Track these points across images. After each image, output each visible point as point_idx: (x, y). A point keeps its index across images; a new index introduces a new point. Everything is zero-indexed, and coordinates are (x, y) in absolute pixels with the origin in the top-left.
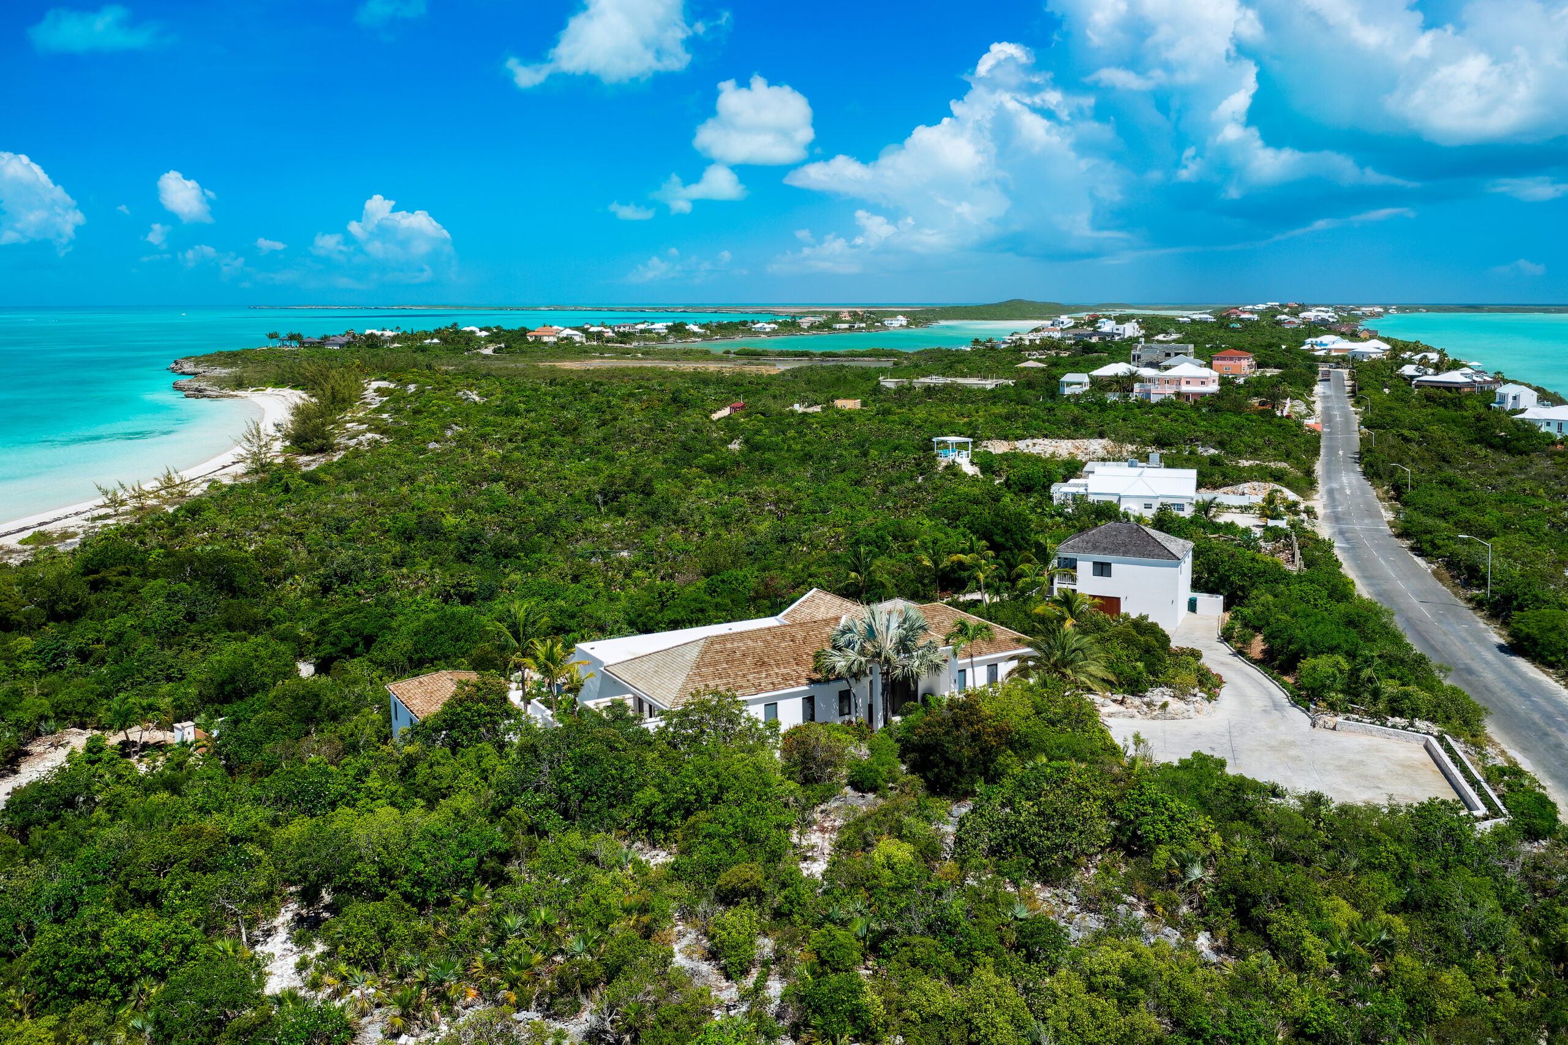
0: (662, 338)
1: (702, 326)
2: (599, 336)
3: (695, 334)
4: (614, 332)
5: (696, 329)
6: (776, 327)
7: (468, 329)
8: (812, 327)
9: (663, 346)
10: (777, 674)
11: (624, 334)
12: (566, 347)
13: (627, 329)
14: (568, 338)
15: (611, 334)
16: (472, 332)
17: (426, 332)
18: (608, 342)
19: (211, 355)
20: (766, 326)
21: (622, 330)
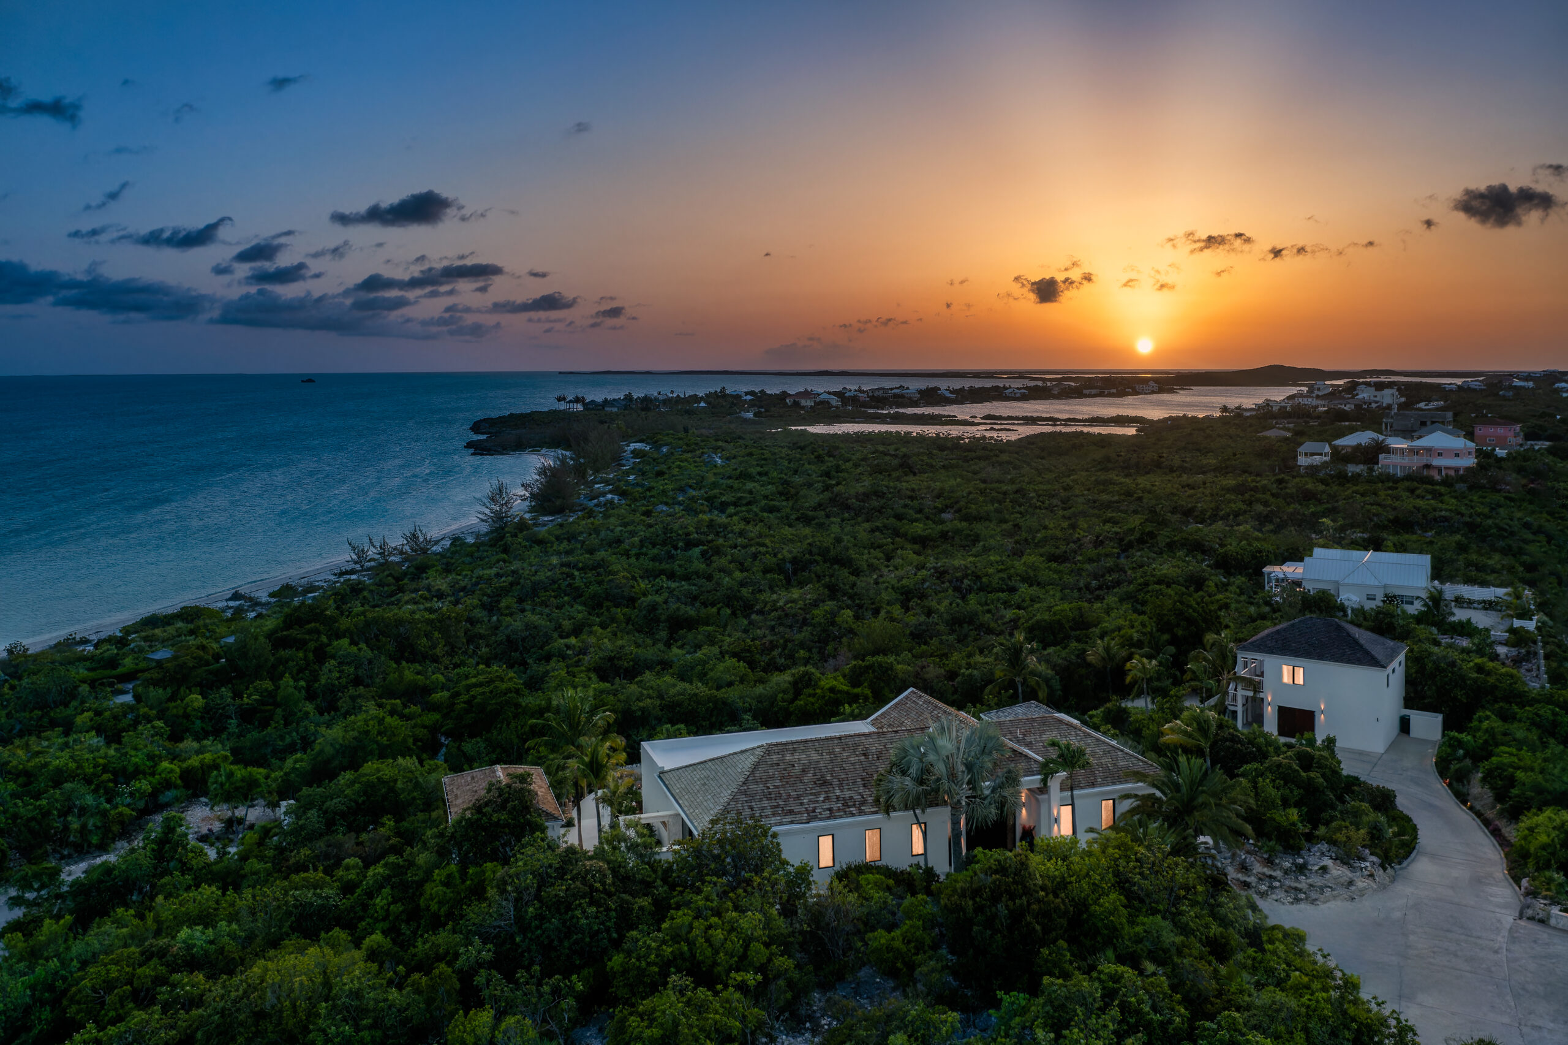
0: (913, 403)
4: (868, 396)
5: (947, 394)
6: (1026, 392)
10: (838, 797)
11: (878, 399)
14: (827, 402)
17: (696, 396)
18: (862, 406)
20: (1017, 391)
21: (876, 394)
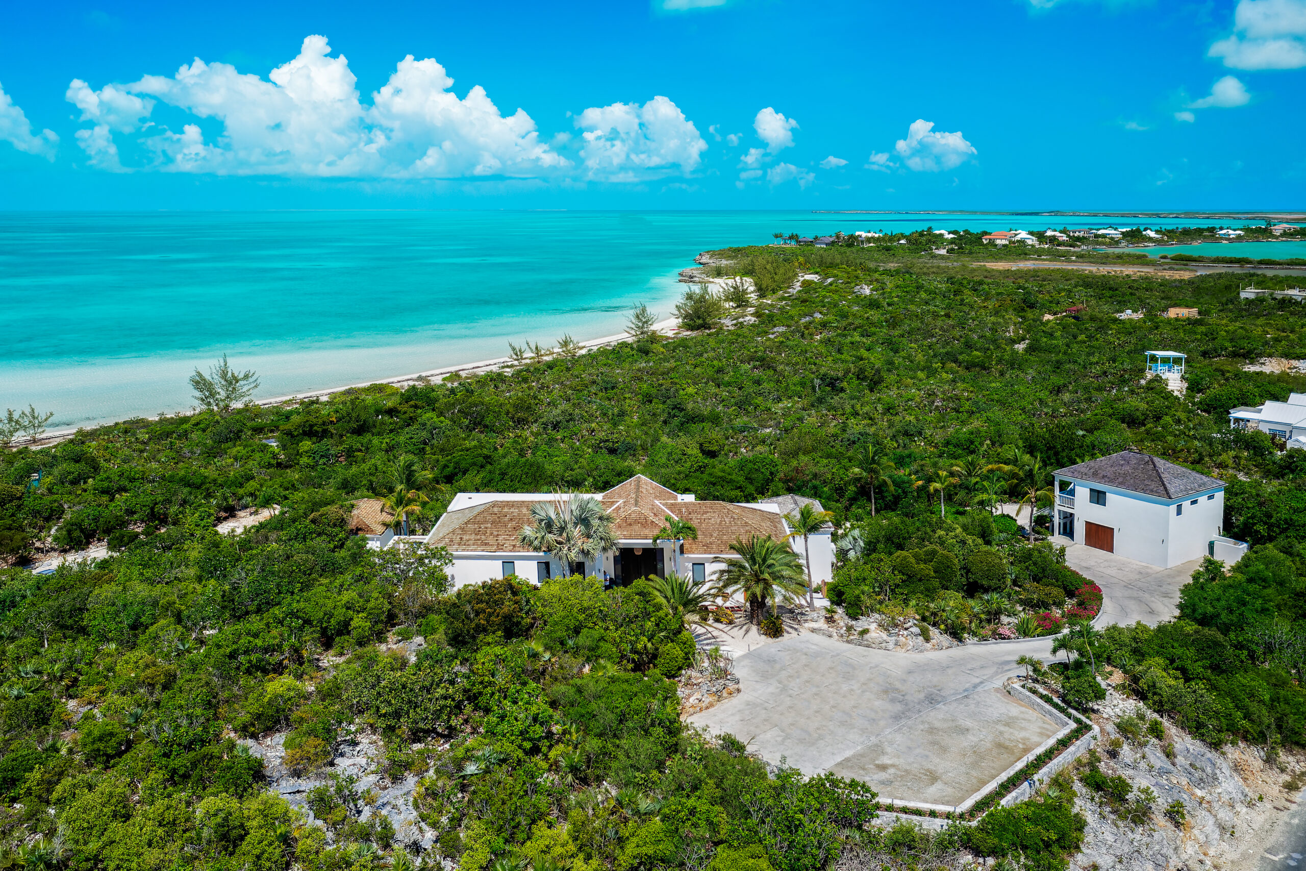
0: (1114, 242)
1: (1157, 232)
2: (1053, 239)
3: (1150, 239)
4: (1069, 236)
5: (1152, 234)
6: (1242, 233)
7: (937, 232)
8: (1285, 234)
9: (1117, 251)
11: (1078, 239)
12: (1018, 250)
13: (1081, 234)
14: (1022, 242)
15: (1065, 238)
16: (942, 235)
17: (902, 234)
18: (1059, 245)
19: (724, 250)
20: (1231, 232)
21: (1077, 234)
